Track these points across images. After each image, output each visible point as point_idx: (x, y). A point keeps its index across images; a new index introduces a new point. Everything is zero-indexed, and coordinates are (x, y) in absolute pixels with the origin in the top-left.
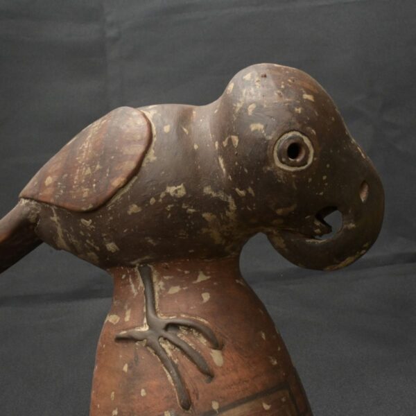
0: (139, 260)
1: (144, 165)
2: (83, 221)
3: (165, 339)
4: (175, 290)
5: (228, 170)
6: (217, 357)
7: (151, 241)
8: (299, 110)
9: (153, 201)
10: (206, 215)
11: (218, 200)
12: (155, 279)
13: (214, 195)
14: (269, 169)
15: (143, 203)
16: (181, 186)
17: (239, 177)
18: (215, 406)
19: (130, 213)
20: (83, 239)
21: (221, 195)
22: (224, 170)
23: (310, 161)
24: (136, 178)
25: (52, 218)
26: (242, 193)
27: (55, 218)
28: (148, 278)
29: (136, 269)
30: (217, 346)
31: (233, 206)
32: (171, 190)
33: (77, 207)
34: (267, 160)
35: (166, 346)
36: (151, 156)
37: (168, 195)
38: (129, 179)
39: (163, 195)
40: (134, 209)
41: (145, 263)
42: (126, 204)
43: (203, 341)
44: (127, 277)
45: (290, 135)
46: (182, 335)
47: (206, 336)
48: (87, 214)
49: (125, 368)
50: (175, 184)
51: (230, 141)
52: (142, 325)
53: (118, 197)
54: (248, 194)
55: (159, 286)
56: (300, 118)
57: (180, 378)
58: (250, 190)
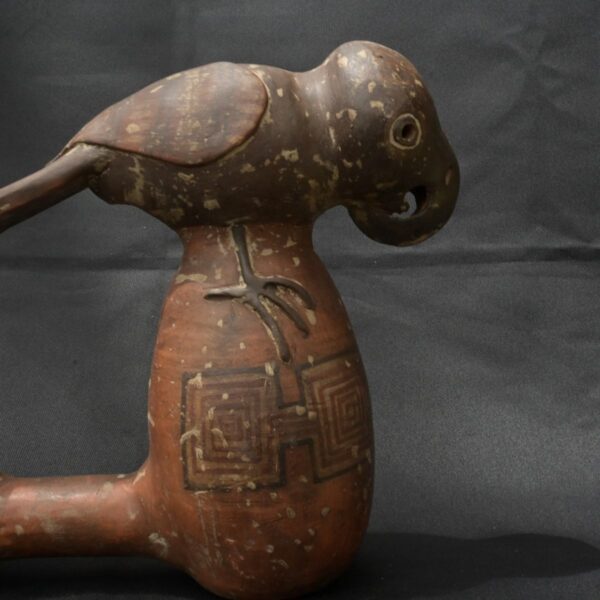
0: (237, 220)
1: (261, 126)
2: (181, 175)
3: (265, 297)
4: (267, 252)
5: (339, 142)
6: (311, 317)
7: (257, 201)
8: (413, 94)
9: (268, 162)
10: (312, 182)
11: (324, 168)
12: (248, 240)
13: (321, 163)
14: (383, 145)
15: (258, 163)
16: (295, 151)
17: (349, 149)
18: (311, 360)
19: (243, 171)
20: (175, 194)
21: (328, 165)
22: (334, 141)
23: (418, 142)
24: (252, 138)
25: (130, 169)
26: (349, 164)
27: (137, 169)
28: (241, 240)
29: (229, 229)
30: (311, 306)
31: (336, 176)
32: (286, 154)
34: (383, 137)
35: (266, 303)
36: (268, 118)
37: (283, 158)
38: (247, 136)
39: (278, 158)
40: (248, 168)
41: (241, 223)
42: (240, 161)
43: (299, 300)
44: (215, 236)
45: (406, 115)
46: (280, 293)
47: (302, 297)
48: (187, 168)
49: (220, 323)
50: (291, 148)
51: (346, 114)
52: (238, 283)
53: (232, 155)
54: (355, 166)
55: (252, 247)
56: (414, 101)
57: (280, 333)
58: (359, 163)
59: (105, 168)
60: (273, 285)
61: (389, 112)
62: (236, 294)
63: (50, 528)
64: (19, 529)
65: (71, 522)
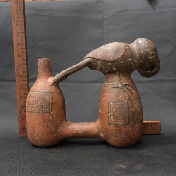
0: (119, 72)
1: (125, 54)
2: (108, 64)
3: (125, 87)
4: (124, 79)
5: (139, 57)
6: (133, 91)
7: (123, 69)
8: (154, 48)
9: (126, 61)
10: (134, 65)
11: (136, 62)
12: (121, 76)
13: (136, 61)
14: (148, 58)
15: (124, 61)
16: (131, 59)
17: (141, 58)
18: (134, 99)
19: (121, 63)
20: (107, 67)
21: (137, 62)
22: (138, 57)
23: (155, 57)
25: (98, 63)
26: (141, 61)
27: (99, 63)
28: (119, 76)
29: (117, 74)
30: (133, 89)
31: (138, 64)
32: (129, 59)
33: (109, 61)
34: (148, 56)
35: (125, 88)
36: (126, 53)
37: (129, 60)
38: (122, 56)
39: (128, 60)
40: (122, 62)
41: (119, 73)
42: (121, 61)
43: (131, 88)
44: (114, 75)
45: (153, 52)
46: (127, 86)
47: (131, 87)
48: (110, 62)
49: (116, 92)
50: (130, 58)
51: (141, 52)
52: (119, 85)
53: (119, 60)
54: (142, 62)
55: (121, 78)
56: (154, 49)
57: (128, 94)
58: (143, 61)
59: (92, 62)
60: (126, 85)
61: (150, 51)
62: (119, 86)
63: (80, 132)
64: (74, 132)
65: (84, 131)
